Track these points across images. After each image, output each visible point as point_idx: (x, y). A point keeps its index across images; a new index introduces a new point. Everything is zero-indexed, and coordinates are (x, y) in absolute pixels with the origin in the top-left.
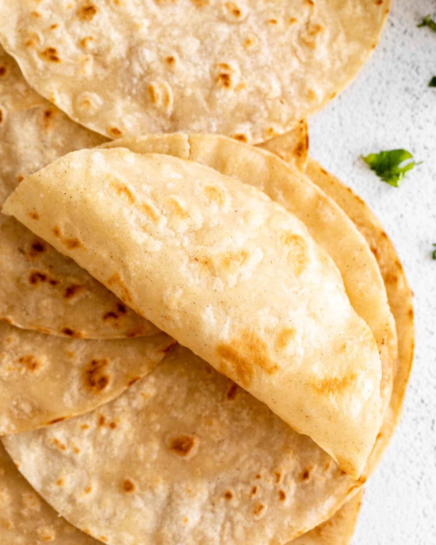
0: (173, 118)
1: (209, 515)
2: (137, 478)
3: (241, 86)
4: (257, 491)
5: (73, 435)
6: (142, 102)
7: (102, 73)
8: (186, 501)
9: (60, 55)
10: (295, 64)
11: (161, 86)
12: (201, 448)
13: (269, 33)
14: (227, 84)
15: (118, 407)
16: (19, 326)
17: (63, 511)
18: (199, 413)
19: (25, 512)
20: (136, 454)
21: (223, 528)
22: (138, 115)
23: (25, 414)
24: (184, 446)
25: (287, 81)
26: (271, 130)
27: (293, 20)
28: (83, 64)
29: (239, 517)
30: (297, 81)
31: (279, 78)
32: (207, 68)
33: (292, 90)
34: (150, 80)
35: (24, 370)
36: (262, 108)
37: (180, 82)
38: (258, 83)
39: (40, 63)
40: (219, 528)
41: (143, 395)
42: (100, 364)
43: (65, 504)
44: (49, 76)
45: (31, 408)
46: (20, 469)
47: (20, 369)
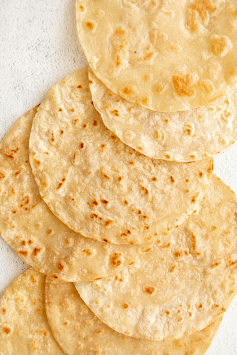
0: (164, 146)
1: (159, 320)
2: (130, 303)
3: (195, 135)
4: (180, 312)
5: (104, 283)
6: (152, 137)
7: (137, 123)
8: (150, 313)
9: (119, 113)
10: (218, 128)
11: (161, 131)
12: (157, 292)
13: (209, 114)
14: (189, 134)
15: (124, 272)
16: (85, 236)
17: (97, 314)
18: (158, 277)
19: (81, 313)
20: (130, 293)
21: (165, 326)
22: (150, 142)
23: (85, 273)
24: (150, 291)
25: (214, 135)
26: (206, 155)
27: (219, 109)
28: (129, 118)
29: (172, 322)
30: (218, 135)
31: (211, 134)
32: (181, 126)
33: (216, 139)
34: (157, 128)
35: (85, 255)
36: (203, 145)
37: (169, 131)
38: (202, 134)
39: (111, 116)
40: (163, 326)
41: (134, 268)
42: (118, 255)
43: (99, 312)
44: (114, 121)
45: (87, 271)
46: (81, 296)
47: (84, 255)
